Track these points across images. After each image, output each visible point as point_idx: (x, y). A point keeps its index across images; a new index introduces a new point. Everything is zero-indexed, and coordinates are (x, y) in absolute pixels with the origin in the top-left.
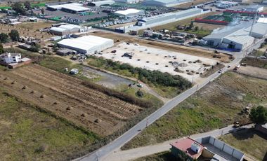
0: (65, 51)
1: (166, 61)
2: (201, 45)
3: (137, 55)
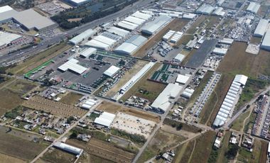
0: (100, 127)
2: (150, 110)
3: (127, 123)
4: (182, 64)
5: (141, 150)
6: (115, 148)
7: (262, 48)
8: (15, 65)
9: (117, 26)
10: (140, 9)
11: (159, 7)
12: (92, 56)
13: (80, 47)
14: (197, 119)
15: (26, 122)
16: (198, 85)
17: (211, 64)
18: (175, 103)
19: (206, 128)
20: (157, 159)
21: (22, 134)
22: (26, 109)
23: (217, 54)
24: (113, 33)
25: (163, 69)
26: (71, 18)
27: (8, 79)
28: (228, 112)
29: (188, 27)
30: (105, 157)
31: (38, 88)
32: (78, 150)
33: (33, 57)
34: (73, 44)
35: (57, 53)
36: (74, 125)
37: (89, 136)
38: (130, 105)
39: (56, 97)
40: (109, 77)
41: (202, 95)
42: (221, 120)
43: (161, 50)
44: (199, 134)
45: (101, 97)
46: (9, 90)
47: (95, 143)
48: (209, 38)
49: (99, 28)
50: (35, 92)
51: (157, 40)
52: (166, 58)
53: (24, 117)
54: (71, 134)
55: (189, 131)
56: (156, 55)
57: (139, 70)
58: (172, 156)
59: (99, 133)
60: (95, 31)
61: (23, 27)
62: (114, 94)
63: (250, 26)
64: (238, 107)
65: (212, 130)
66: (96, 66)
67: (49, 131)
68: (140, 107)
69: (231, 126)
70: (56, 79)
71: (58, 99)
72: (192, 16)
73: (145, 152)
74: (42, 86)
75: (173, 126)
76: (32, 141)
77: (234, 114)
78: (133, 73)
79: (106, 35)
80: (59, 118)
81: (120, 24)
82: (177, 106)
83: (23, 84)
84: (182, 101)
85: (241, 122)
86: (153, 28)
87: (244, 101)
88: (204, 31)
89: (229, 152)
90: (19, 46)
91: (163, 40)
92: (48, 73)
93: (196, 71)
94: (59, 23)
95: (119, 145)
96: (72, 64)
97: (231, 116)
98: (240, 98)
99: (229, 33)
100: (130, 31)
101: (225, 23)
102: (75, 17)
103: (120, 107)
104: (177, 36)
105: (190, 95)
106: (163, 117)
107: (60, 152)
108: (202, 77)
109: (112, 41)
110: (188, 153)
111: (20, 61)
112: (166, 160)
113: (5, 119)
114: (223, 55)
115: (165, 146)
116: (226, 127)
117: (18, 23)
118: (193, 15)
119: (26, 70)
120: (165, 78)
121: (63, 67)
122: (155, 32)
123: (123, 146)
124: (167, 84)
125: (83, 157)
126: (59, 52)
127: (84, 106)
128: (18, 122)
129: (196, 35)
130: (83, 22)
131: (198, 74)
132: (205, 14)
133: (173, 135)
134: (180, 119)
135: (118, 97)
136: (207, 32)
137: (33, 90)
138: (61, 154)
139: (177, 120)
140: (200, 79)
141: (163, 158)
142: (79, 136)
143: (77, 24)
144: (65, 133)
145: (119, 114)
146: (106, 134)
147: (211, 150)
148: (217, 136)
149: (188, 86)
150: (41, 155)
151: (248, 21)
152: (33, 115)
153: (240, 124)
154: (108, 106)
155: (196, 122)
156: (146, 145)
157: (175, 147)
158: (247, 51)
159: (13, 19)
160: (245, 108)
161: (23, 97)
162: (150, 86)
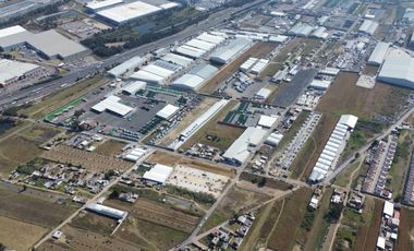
0: (150, 184)
1: (204, 182)
2: (222, 161)
3: (189, 178)
4: (267, 102)
5: (209, 212)
6: (172, 211)
7: (380, 81)
8: (29, 105)
9: (175, 53)
10: (208, 30)
11: (235, 27)
12: (140, 92)
13: (123, 80)
14: (287, 173)
15: (46, 178)
16: (289, 129)
17: (307, 101)
18: (257, 152)
19: (298, 184)
20: (231, 223)
21: (42, 194)
22: (46, 162)
23: (316, 88)
24: (170, 62)
25: (240, 108)
26: (109, 41)
27: (20, 123)
28: (329, 163)
29: (276, 53)
31: (63, 134)
32: (121, 213)
34: (112, 77)
35: (89, 89)
36: (114, 182)
37: (136, 196)
38: (194, 155)
39: (89, 145)
40: (164, 119)
41: (294, 141)
42: (319, 174)
43: (238, 83)
44: (289, 191)
45: (153, 145)
46: (22, 137)
47: (144, 204)
48: (305, 68)
49: (150, 55)
50: (60, 139)
51: (232, 71)
52: (245, 95)
53: (44, 172)
54: (110, 193)
55: (274, 188)
56: (230, 91)
57: (206, 109)
58: (252, 220)
59: (149, 191)
60: (144, 59)
61: (41, 54)
62: (171, 141)
63: (363, 52)
64: (344, 157)
65: (307, 186)
66: (146, 106)
67: (80, 190)
68: (207, 158)
69: (333, 181)
70: (88, 122)
71: (92, 148)
72: (281, 38)
73: (214, 215)
74: (69, 132)
75: (253, 182)
76: (56, 203)
77: (338, 166)
78: (197, 114)
79: (159, 65)
80: (94, 173)
81: (179, 50)
82: (258, 156)
83: (42, 129)
84: (267, 149)
85: (347, 175)
86: (227, 55)
87: (352, 148)
88: (299, 58)
89: (330, 213)
90: (36, 80)
91: (241, 70)
92: (77, 114)
93: (286, 111)
94: (92, 48)
95: (179, 206)
96: (111, 103)
97: (333, 168)
98: (347, 145)
99: (333, 60)
100: (194, 58)
101: (328, 48)
102: (115, 41)
103: (179, 158)
104: (260, 65)
105: (277, 141)
106: (240, 170)
107: (95, 216)
108: (294, 118)
109: (168, 73)
110: (273, 216)
111: (37, 99)
112: (243, 224)
113: (17, 174)
114: (324, 89)
115: (242, 207)
116: (327, 182)
117: (34, 49)
118: (284, 38)
119: (46, 112)
120: (243, 120)
121: (99, 107)
122: (230, 60)
123: (183, 207)
124: (245, 128)
125: (127, 222)
126: (92, 87)
127: (129, 156)
128: (35, 178)
129: (287, 64)
130: (126, 47)
131: (289, 114)
132: (300, 36)
133: (253, 194)
134: (263, 172)
135: (177, 145)
136: (303, 60)
137: (56, 138)
138: (97, 219)
139: (259, 174)
140: (291, 121)
141: (239, 222)
142: (121, 195)
143: (118, 50)
144: (102, 192)
145: (178, 167)
146: (160, 193)
147: (305, 211)
148: (314, 194)
149: (275, 130)
150: (69, 220)
151: (361, 45)
152: (57, 170)
153: (345, 178)
154: (162, 157)
155: (285, 177)
156: (215, 206)
157: (256, 208)
158: (358, 84)
159: (26, 44)
160: (353, 158)
161: (41, 146)
162: (222, 131)
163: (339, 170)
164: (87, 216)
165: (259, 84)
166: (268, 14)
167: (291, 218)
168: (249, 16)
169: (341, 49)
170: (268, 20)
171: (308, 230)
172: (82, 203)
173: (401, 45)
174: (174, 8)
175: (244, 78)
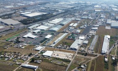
0: (46, 57)
1: (65, 55)
2: (70, 49)
3: (59, 55)
4: (80, 33)
5: (69, 65)
6: (55, 65)
7: (112, 27)
8: (1, 37)
9: (49, 23)
10: (58, 18)
11: (65, 17)
12: (39, 32)
13: (33, 30)
14: (93, 51)
15: (6, 57)
18: (81, 46)
19: (99, 55)
20: (78, 68)
21: (4, 62)
22: (6, 52)
23: (94, 30)
24: (48, 25)
25: (72, 35)
26: (28, 21)
28: (106, 48)
29: (79, 22)
30: (51, 69)
31: (13, 44)
32: (35, 67)
33: (10, 34)
34: (29, 29)
35: (22, 32)
36: (32, 57)
37: (41, 61)
38: (60, 48)
39: (22, 47)
40: (48, 39)
41: (92, 43)
42: (104, 51)
44: (96, 57)
45: (45, 46)
47: (44, 64)
48: (89, 25)
49: (41, 24)
51: (67, 26)
52: (72, 32)
53: (5, 55)
54: (31, 60)
55: (91, 56)
56: (67, 31)
57: (61, 36)
58: (86, 67)
59: (45, 59)
60: (39, 25)
61: (6, 24)
62: (51, 44)
64: (110, 47)
65: (102, 55)
66: (41, 35)
67: (19, 60)
68: (64, 48)
70: (22, 40)
71: (23, 47)
72: (80, 19)
73: (71, 66)
74: (15, 43)
75: (83, 55)
76: (9, 65)
77: (109, 49)
78: (58, 37)
79: (44, 26)
80: (24, 54)
82: (82, 47)
83: (5, 43)
84: (84, 45)
86: (64, 23)
87: (112, 44)
88: (86, 23)
89: (113, 63)
90: (4, 30)
91: (70, 26)
92: (18, 38)
94: (22, 23)
95: (57, 64)
97: (108, 49)
98: (110, 43)
99: (96, 23)
100: (55, 24)
101: (93, 21)
102: (30, 21)
104: (75, 25)
105: (87, 43)
106: (77, 52)
107: (25, 69)
109: (47, 27)
110: (93, 65)
111: (4, 35)
112: (83, 68)
114: (97, 30)
115: (81, 63)
116: (108, 54)
117: (4, 23)
119: (7, 38)
120: (73, 38)
121: (26, 36)
122: (66, 24)
123: (59, 64)
124: (75, 40)
125: (38, 70)
127: (37, 49)
128: (2, 57)
130: (33, 22)
131: (88, 36)
132: (84, 19)
133: (83, 58)
134: (85, 52)
135: (53, 45)
137: (10, 45)
139: (84, 52)
140: (90, 38)
141: (81, 68)
142: (35, 61)
143: (31, 23)
144: (28, 60)
145: (55, 51)
146: (50, 59)
147: (104, 63)
148: (105, 57)
149: (85, 40)
151: (103, 20)
152: (10, 54)
153: (114, 52)
154: (48, 49)
155: (93, 53)
156: (71, 63)
157: (86, 63)
158: (106, 28)
159: (1, 22)
160: (114, 46)
161: (5, 47)
162: (68, 41)
163: (110, 50)
164: (22, 69)
165: (76, 29)
166: (74, 15)
167: (100, 65)
168: (68, 15)
169: (97, 21)
170: (74, 16)
171: (108, 69)
172: (20, 65)
173: (114, 20)
174: (47, 14)
175: (71, 28)
